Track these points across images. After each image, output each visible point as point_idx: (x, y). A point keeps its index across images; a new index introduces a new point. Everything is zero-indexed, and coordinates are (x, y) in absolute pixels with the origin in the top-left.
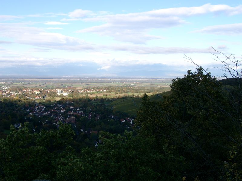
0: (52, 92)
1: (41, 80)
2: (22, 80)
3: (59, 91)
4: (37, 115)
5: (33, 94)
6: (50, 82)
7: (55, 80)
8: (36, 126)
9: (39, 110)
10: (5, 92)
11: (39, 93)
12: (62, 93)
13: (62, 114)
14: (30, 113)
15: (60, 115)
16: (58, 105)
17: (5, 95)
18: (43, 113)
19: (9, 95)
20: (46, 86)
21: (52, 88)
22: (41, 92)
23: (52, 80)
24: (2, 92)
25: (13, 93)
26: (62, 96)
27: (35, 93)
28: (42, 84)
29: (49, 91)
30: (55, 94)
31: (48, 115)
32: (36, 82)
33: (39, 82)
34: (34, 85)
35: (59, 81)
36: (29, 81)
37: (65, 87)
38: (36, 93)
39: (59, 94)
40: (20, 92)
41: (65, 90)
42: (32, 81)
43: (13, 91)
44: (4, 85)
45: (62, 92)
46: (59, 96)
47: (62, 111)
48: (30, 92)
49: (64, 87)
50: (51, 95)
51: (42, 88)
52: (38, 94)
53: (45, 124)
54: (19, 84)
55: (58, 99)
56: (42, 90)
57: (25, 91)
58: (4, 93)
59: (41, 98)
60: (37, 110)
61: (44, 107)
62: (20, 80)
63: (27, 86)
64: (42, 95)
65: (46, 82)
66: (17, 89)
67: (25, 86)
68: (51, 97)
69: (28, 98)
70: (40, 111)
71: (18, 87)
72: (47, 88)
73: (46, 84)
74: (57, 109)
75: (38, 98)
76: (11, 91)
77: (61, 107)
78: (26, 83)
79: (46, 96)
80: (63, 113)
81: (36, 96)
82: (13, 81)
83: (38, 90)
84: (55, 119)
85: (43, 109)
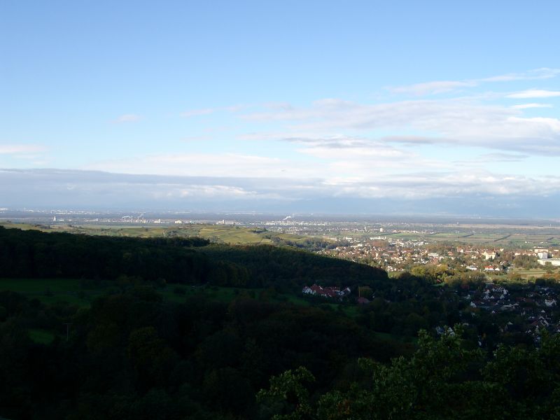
0: (525, 256)
1: (498, 227)
2: (455, 226)
3: (541, 255)
4: (487, 307)
5: (481, 258)
6: (520, 231)
7: (532, 228)
8: (485, 336)
9: (492, 297)
10: (418, 253)
11: (494, 257)
12: (549, 260)
13: (548, 310)
14: (472, 304)
15: (543, 311)
16: (537, 288)
17: (417, 261)
18: (501, 304)
19: (426, 259)
20: (511, 242)
21: (525, 248)
22: (498, 255)
23: (524, 227)
24: (412, 254)
25: (435, 255)
26: (548, 267)
27: (485, 257)
28: (501, 236)
29: (516, 254)
30: (531, 262)
31: (514, 311)
32: (488, 232)
33: (494, 231)
34: (483, 238)
35: (542, 231)
36: (471, 230)
37: (557, 245)
38: (487, 257)
39: (542, 262)
40: (450, 253)
41: (556, 253)
42: (477, 230)
43: (435, 252)
44: (417, 236)
45: (549, 257)
46: (541, 267)
47: (549, 303)
48: (474, 254)
49: (555, 246)
50: (521, 264)
51: (501, 246)
52: (491, 259)
53: (505, 332)
54: (448, 237)
55: (539, 274)
56: (502, 250)
57: (462, 251)
58: (416, 256)
59: (497, 269)
60: (487, 297)
61: (505, 292)
62: (450, 226)
63: (468, 240)
64: (501, 264)
65: (511, 232)
66: (445, 248)
67: (462, 240)
68: (521, 268)
69: (468, 267)
70: (495, 301)
71: (446, 243)
72: (513, 246)
73: (512, 237)
74: (536, 298)
75: (492, 269)
76: (430, 251)
77: (545, 292)
78: (464, 234)
79: (509, 265)
80: (549, 307)
81: (487, 265)
82: (435, 229)
83: (490, 250)
84: (531, 321)
85: (502, 297)
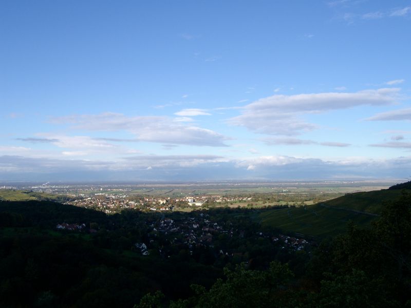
0: (182, 201)
1: (166, 185)
2: (143, 186)
3: (190, 200)
4: (162, 231)
5: (158, 203)
6: (178, 188)
7: (184, 185)
8: (163, 246)
9: (165, 225)
10: (123, 202)
11: (165, 202)
12: (194, 203)
13: (195, 230)
14: (155, 229)
15: (192, 231)
16: (189, 218)
17: (122, 206)
18: (170, 229)
19: (128, 205)
20: (174, 194)
21: (181, 197)
22: (167, 201)
23: (180, 185)
24: (120, 202)
25: (132, 203)
26: (194, 206)
27: (160, 203)
28: (168, 191)
29: (177, 200)
30: (185, 204)
31: (177, 232)
32: (161, 188)
33: (164, 188)
34: (158, 192)
35: (190, 187)
36: (152, 187)
37: (197, 194)
38: (161, 203)
39: (190, 204)
40: (141, 201)
41: (197, 199)
42: (155, 188)
43: (132, 201)
44: (121, 192)
45: (194, 201)
46: (190, 207)
47: (195, 226)
48: (154, 201)
49: (197, 195)
50: (180, 206)
51: (168, 196)
52: (163, 204)
53: (173, 244)
54: (139, 192)
55: (189, 210)
56: (169, 198)
57: (147, 200)
58: (122, 203)
59: (167, 209)
60: (162, 225)
61: (172, 221)
62: (140, 186)
63: (150, 194)
64: (169, 206)
65: (173, 188)
66: (138, 198)
67: (147, 193)
68: (180, 208)
69: (151, 209)
70: (167, 227)
71: (138, 196)
72: (175, 196)
73: (174, 191)
74: (188, 224)
75: (164, 209)
76: (130, 200)
77: (193, 220)
78: (148, 190)
79: (173, 207)
80: (196, 229)
81: (162, 207)
82: (132, 188)
83: (163, 199)
84: (186, 237)
85: (170, 224)
